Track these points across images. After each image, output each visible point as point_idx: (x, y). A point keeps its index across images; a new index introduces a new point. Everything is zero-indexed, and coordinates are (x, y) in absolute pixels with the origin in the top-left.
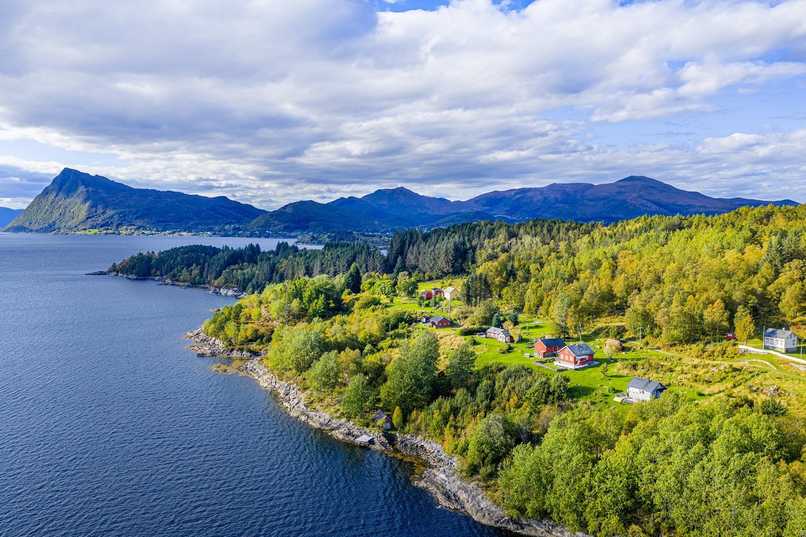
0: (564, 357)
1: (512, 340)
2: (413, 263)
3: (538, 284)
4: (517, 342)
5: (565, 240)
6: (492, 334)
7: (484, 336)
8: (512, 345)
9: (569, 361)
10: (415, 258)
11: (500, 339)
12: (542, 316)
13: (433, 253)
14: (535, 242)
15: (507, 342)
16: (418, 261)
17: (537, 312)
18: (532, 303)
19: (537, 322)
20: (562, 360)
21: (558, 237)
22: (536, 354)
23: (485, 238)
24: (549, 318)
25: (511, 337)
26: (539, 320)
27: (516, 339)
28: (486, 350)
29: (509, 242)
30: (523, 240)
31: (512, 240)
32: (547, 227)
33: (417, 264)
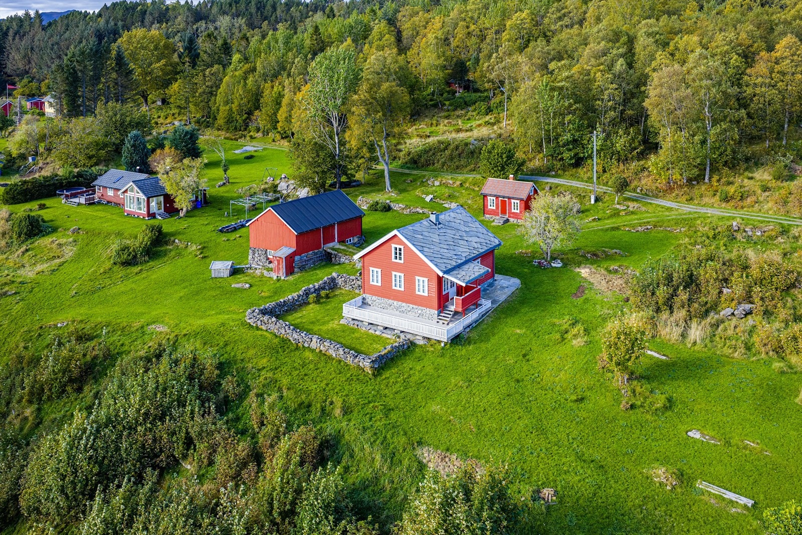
0: (386, 278)
1: (170, 208)
2: (21, 66)
3: (247, 66)
4: (189, 214)
5: (286, 21)
6: (110, 193)
7: (82, 200)
8: (169, 225)
9: (409, 297)
10: (24, 57)
11: (130, 207)
12: (260, 134)
13: (55, 47)
14: (237, 25)
15: (152, 216)
16: (30, 62)
17: (247, 126)
18: (235, 107)
19: (250, 148)
20: (376, 292)
21: (274, 17)
22: (254, 263)
23: (153, 23)
24: (278, 137)
25: (169, 200)
26: (254, 143)
27: (183, 202)
28: (69, 252)
29: (195, 27)
30: (218, 24)
31: (199, 24)
32: (256, 4)
33: (27, 67)
